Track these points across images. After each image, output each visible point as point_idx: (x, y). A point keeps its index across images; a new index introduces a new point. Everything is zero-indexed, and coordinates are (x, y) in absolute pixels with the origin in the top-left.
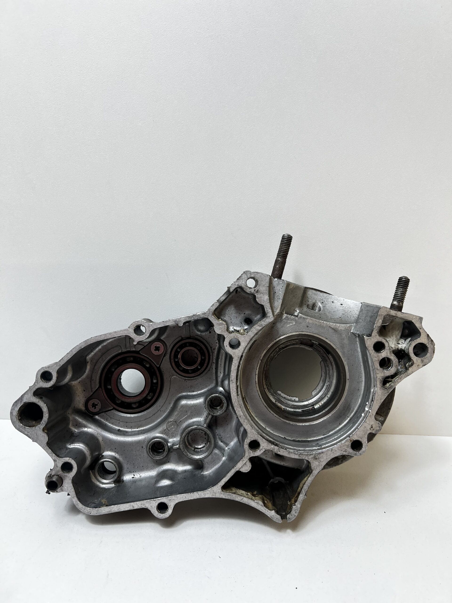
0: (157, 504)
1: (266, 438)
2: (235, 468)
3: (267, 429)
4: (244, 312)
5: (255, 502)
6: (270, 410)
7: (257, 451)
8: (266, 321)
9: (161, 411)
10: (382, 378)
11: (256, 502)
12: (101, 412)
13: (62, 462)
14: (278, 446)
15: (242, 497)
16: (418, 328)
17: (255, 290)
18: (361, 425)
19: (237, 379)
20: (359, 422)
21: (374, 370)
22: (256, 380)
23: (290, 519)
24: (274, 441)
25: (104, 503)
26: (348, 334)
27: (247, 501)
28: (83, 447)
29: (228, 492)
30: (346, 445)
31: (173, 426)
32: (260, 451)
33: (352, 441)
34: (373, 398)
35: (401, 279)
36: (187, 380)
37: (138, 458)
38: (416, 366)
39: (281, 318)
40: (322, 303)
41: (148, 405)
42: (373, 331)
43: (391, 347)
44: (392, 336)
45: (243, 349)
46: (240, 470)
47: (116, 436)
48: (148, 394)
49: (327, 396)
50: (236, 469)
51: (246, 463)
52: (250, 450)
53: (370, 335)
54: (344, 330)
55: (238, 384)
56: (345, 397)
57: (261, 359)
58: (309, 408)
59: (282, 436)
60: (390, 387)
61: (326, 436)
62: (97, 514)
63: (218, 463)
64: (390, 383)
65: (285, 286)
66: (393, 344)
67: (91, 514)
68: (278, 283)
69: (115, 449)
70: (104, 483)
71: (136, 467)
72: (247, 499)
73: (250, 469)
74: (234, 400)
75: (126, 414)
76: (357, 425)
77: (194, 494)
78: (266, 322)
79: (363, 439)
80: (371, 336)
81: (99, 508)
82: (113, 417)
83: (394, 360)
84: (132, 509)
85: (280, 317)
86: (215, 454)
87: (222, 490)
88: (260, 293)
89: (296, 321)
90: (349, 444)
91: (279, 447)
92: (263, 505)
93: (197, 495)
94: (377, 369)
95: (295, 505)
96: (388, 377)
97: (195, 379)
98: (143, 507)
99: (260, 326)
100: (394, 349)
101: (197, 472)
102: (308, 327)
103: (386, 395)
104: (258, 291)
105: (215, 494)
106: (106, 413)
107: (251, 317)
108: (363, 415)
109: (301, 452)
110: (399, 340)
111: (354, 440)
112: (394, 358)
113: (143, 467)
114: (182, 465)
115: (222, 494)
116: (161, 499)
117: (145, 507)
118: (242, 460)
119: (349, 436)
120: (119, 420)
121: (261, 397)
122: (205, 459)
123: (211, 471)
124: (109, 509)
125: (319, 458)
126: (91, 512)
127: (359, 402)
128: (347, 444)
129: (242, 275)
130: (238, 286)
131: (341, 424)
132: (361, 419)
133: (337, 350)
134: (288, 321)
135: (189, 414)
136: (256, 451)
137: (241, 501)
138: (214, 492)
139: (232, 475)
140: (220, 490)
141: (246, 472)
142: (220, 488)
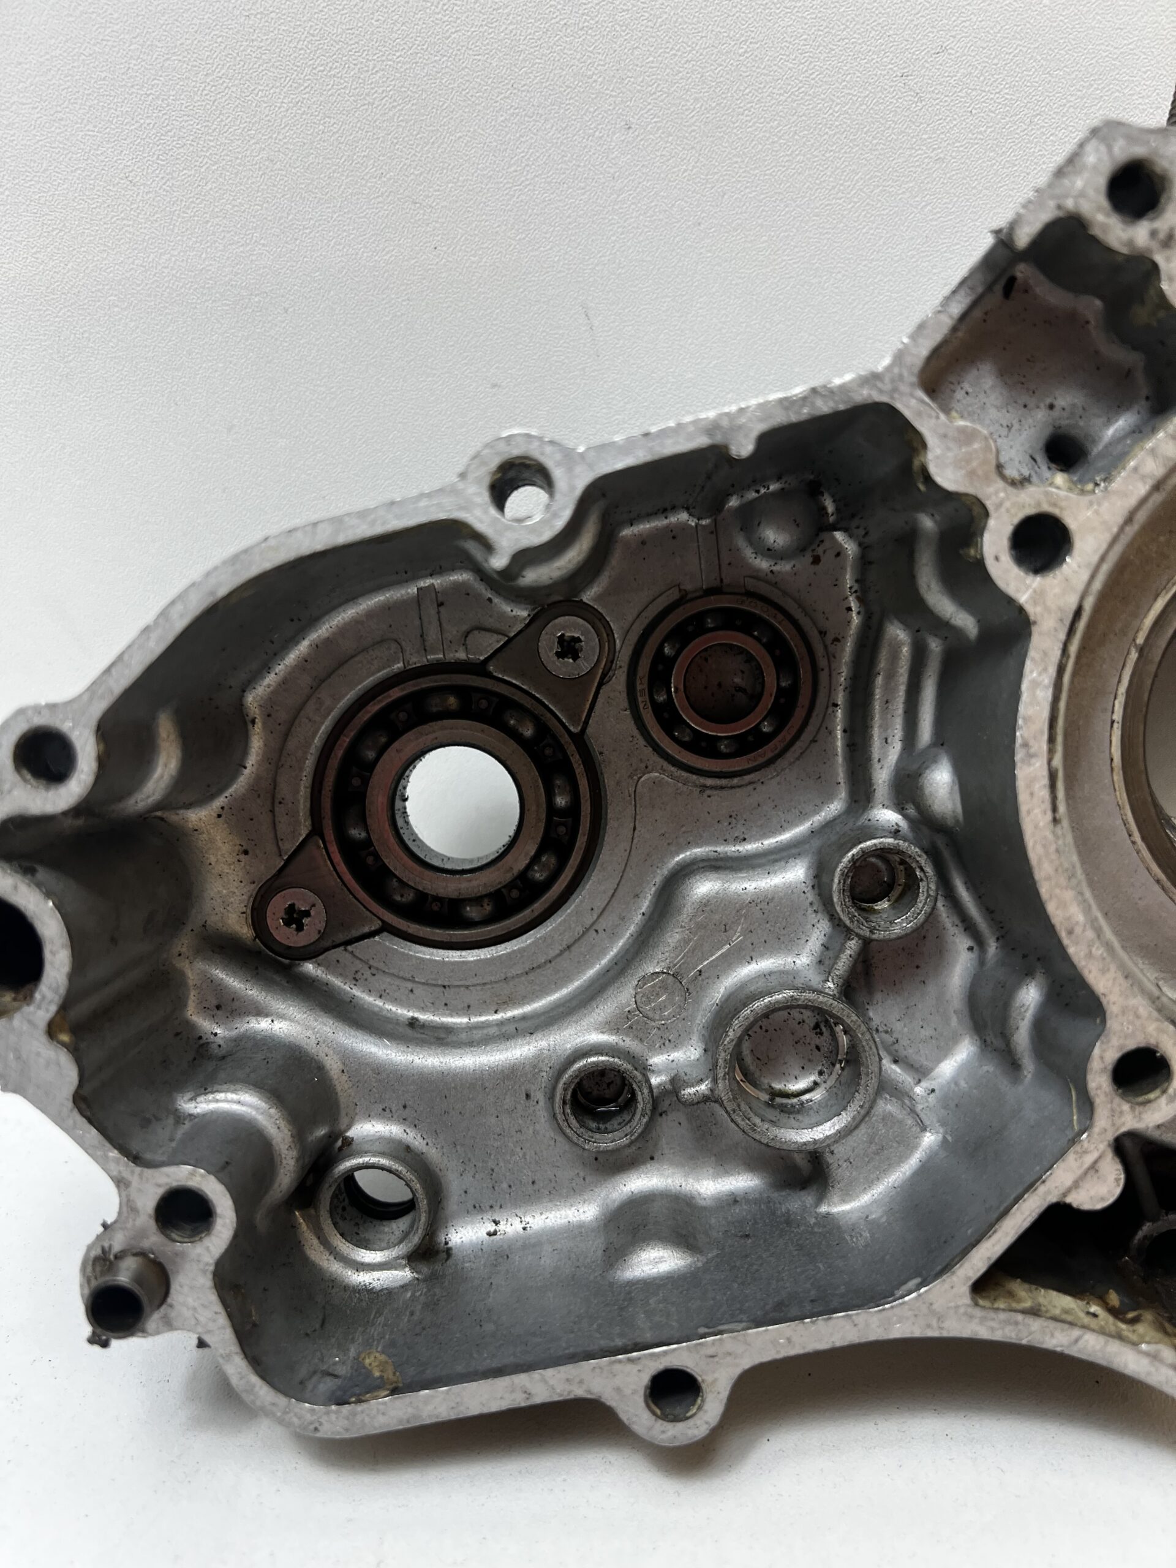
0: (645, 1379)
2: (1042, 1189)
4: (1048, 401)
5: (1141, 1353)
7: (1154, 1105)
9: (596, 931)
11: (1147, 1354)
12: (327, 943)
13: (159, 1186)
15: (1076, 1332)
17: (1153, 234)
25: (377, 1374)
27: (1098, 1347)
28: (257, 1109)
29: (1001, 1306)
31: (664, 998)
36: (712, 788)
37: (511, 1145)
41: (538, 907)
46: (1068, 1200)
47: (403, 1048)
48: (535, 859)
50: (1049, 1192)
51: (1096, 1162)
52: (1117, 1100)
62: (347, 1430)
63: (903, 1158)
67: (318, 1435)
69: (405, 1107)
70: (362, 1264)
71: (505, 1186)
72: (1102, 1339)
73: (1119, 1191)
74: (1040, 850)
75: (442, 952)
77: (832, 1323)
81: (359, 1401)
82: (381, 966)
84: (523, 1404)
86: (887, 1118)
87: (973, 1299)
93: (848, 1327)
97: (751, 783)
98: (579, 1392)
101: (797, 1202)
104: (1170, 236)
105: (941, 1318)
106: (349, 948)
107: (1081, 423)
113: (533, 1183)
114: (711, 1171)
115: (977, 1320)
116: (665, 1352)
117: (589, 1392)
118: (1077, 1148)
120: (408, 976)
123: (866, 1198)
124: (410, 1410)
126: (317, 1425)
129: (1081, 146)
130: (1062, 214)
135: (737, 938)
136: (1149, 1101)
137: (1074, 1352)
138: (933, 1312)
139: (1026, 1224)
140: (967, 1300)
141: (1099, 1206)
142: (965, 1289)
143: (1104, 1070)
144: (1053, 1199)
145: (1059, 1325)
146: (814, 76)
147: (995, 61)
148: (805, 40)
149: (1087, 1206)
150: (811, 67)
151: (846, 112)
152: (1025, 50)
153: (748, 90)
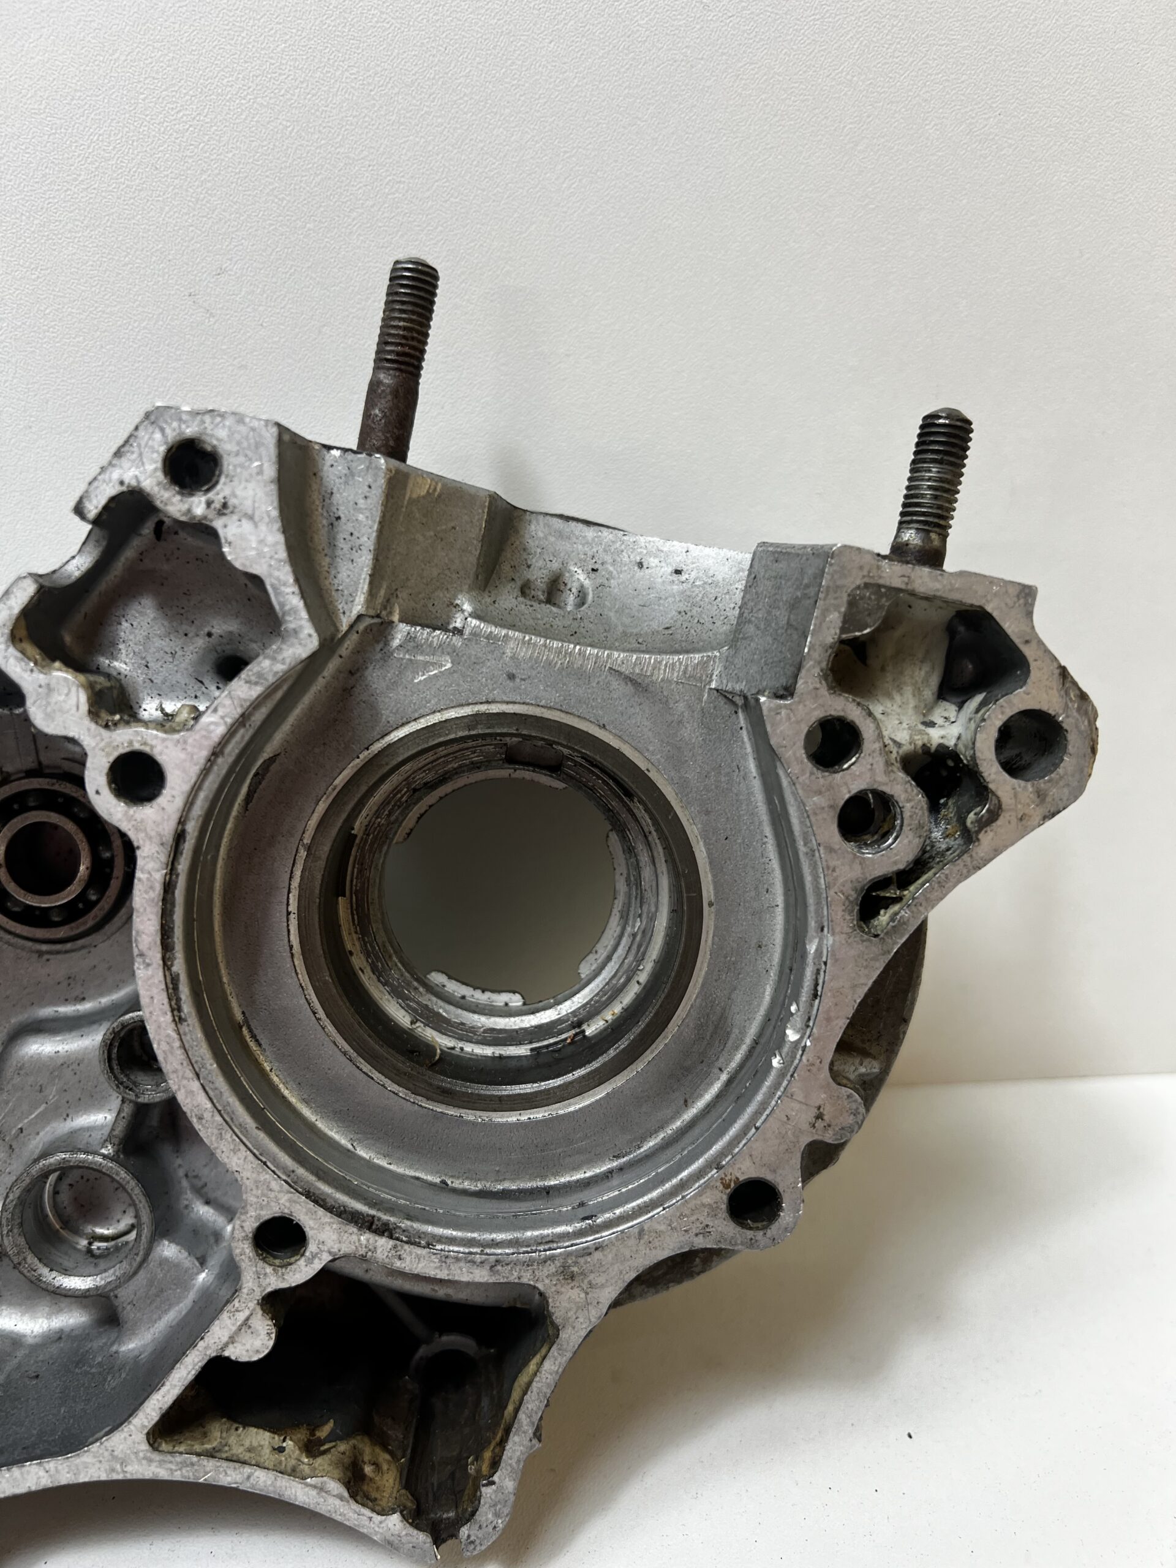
1: (336, 1201)
2: (201, 1344)
3: (362, 1153)
4: (206, 630)
5: (307, 1485)
6: (366, 1067)
7: (293, 1267)
8: (280, 657)
10: (855, 889)
11: (314, 1487)
14: (391, 1237)
15: (247, 1470)
16: (1017, 641)
17: (209, 504)
18: (767, 1112)
19: (166, 946)
20: (759, 1097)
21: (813, 856)
22: (292, 938)
23: (472, 1542)
24: (372, 1212)
26: (700, 700)
27: (269, 1483)
29: (182, 1448)
30: (703, 1205)
32: (310, 1261)
33: (733, 1185)
34: (817, 985)
35: (929, 421)
36: (48, 952)
38: (1014, 821)
39: (381, 645)
40: (593, 570)
42: (799, 668)
43: (895, 742)
44: (899, 689)
45: (179, 802)
46: (226, 1354)
49: (636, 978)
50: (208, 1348)
51: (247, 1319)
52: (261, 1264)
53: (787, 692)
54: (677, 683)
55: (179, 966)
56: (700, 980)
57: (306, 841)
58: (563, 1036)
59: (429, 1178)
60: (893, 927)
61: (625, 1159)
63: (179, 1300)
64: (896, 908)
65: (382, 482)
66: (905, 725)
68: (346, 471)
72: (271, 1475)
73: (271, 1343)
74: (164, 1046)
76: (750, 1110)
77: (25, 1469)
78: (283, 662)
79: (780, 1171)
80: (792, 695)
83: (909, 801)
85: (378, 642)
86: (164, 1262)
87: (151, 1445)
88: (235, 517)
89: (454, 653)
90: (719, 1198)
91: (397, 1239)
92: (346, 1494)
93: (42, 1473)
94: (830, 850)
95: (493, 1483)
96: (883, 883)
97: (84, 947)
99: (256, 683)
100: (907, 748)
102: (511, 677)
103: (877, 964)
104: (225, 505)
105: (123, 1463)
107: (242, 648)
108: (776, 1062)
109: (499, 1251)
110: (930, 709)
111: (742, 1178)
112: (906, 791)
115: (155, 1464)
118: (229, 1307)
119: (716, 1163)
121: (321, 1014)
122: (117, 1287)
123: (149, 1337)
125: (583, 1274)
127: (767, 998)
128: (707, 1199)
129: (137, 428)
130: (124, 489)
131: (690, 1101)
132: (767, 1083)
133: (653, 775)
134: (420, 658)
135: (51, 1099)
136: (291, 1264)
137: (245, 1487)
138: (114, 1458)
139: (191, 1377)
140: (145, 1446)
141: (255, 1358)
142: (141, 1437)
143: (246, 1238)
144: (212, 1353)
145: (231, 1464)
146: (106, 297)
147: (274, 280)
148: (92, 266)
149: (244, 1359)
150: (103, 289)
151: (145, 328)
152: (299, 269)
153: (48, 311)
